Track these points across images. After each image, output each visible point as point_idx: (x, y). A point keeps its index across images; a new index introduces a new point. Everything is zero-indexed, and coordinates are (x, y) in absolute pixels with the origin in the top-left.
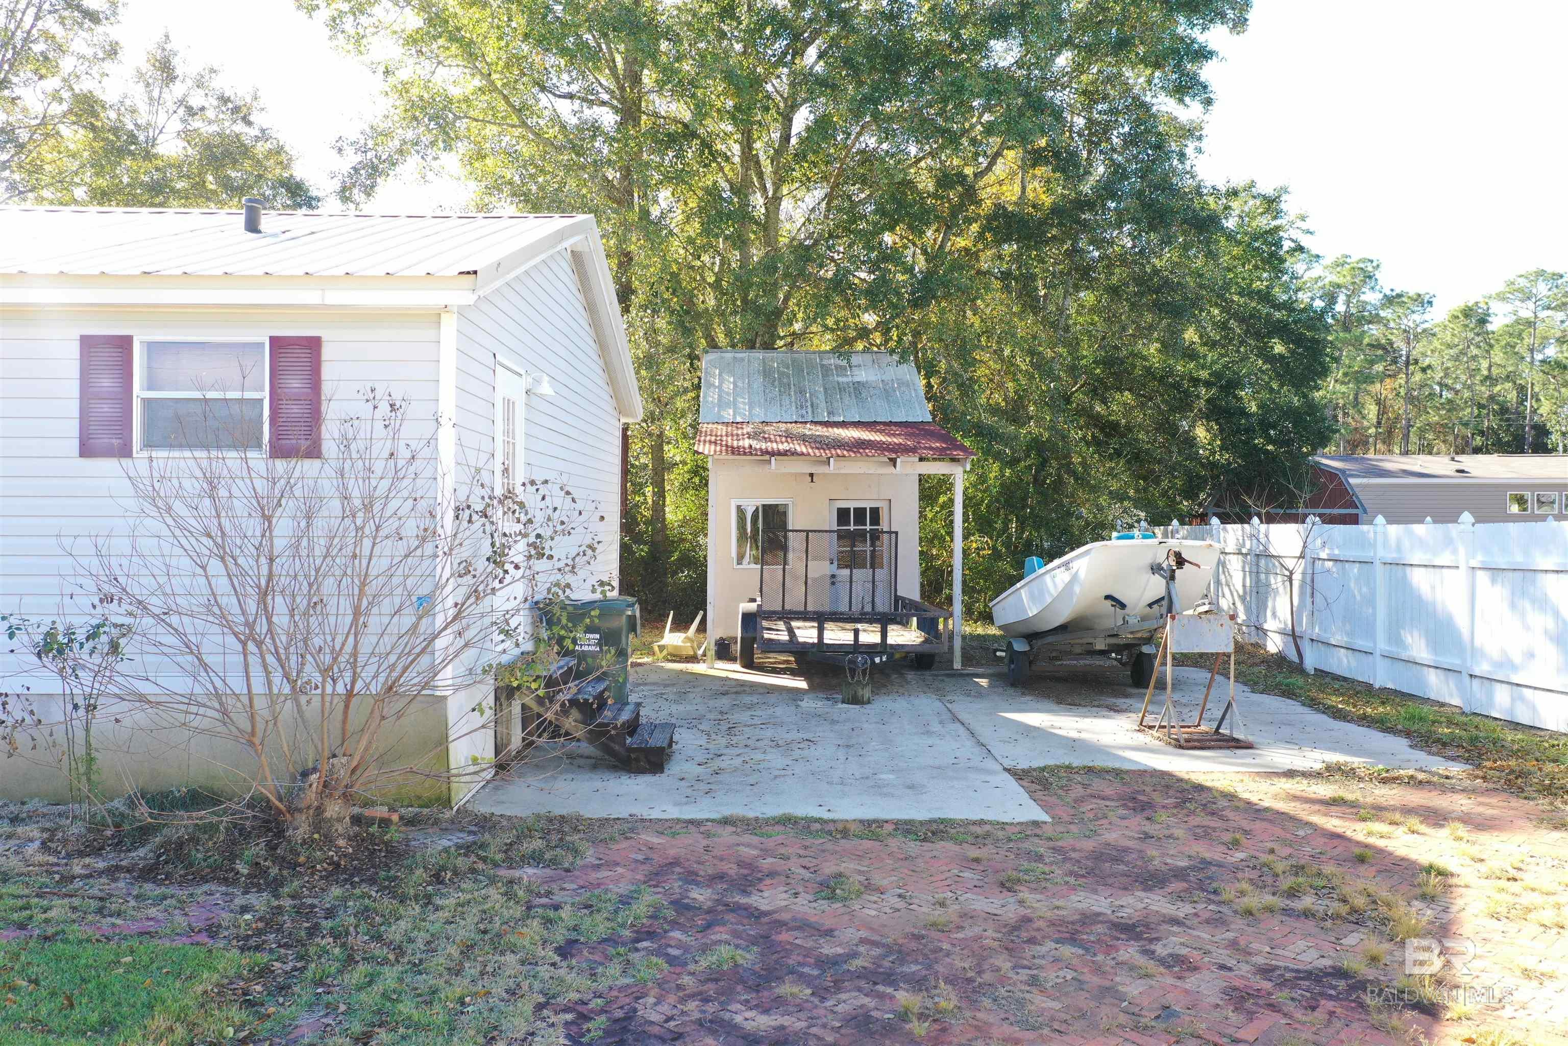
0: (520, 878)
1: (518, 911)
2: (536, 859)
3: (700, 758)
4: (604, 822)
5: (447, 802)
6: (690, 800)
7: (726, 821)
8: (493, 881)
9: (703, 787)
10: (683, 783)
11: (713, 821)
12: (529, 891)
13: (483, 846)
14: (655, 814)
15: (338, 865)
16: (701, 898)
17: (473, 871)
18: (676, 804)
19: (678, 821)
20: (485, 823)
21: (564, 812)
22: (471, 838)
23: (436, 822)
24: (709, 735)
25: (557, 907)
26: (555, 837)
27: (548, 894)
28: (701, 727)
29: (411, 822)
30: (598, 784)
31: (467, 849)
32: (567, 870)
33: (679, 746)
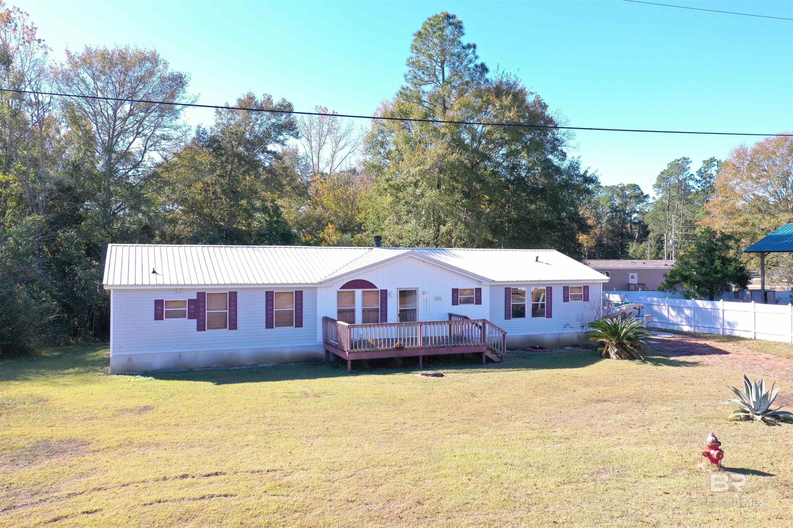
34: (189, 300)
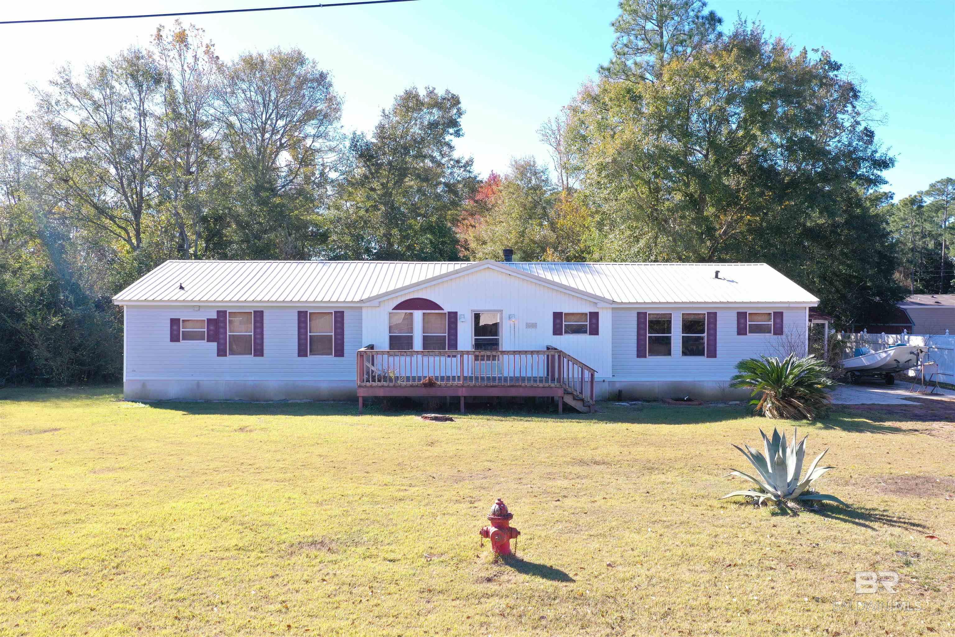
34: (209, 320)
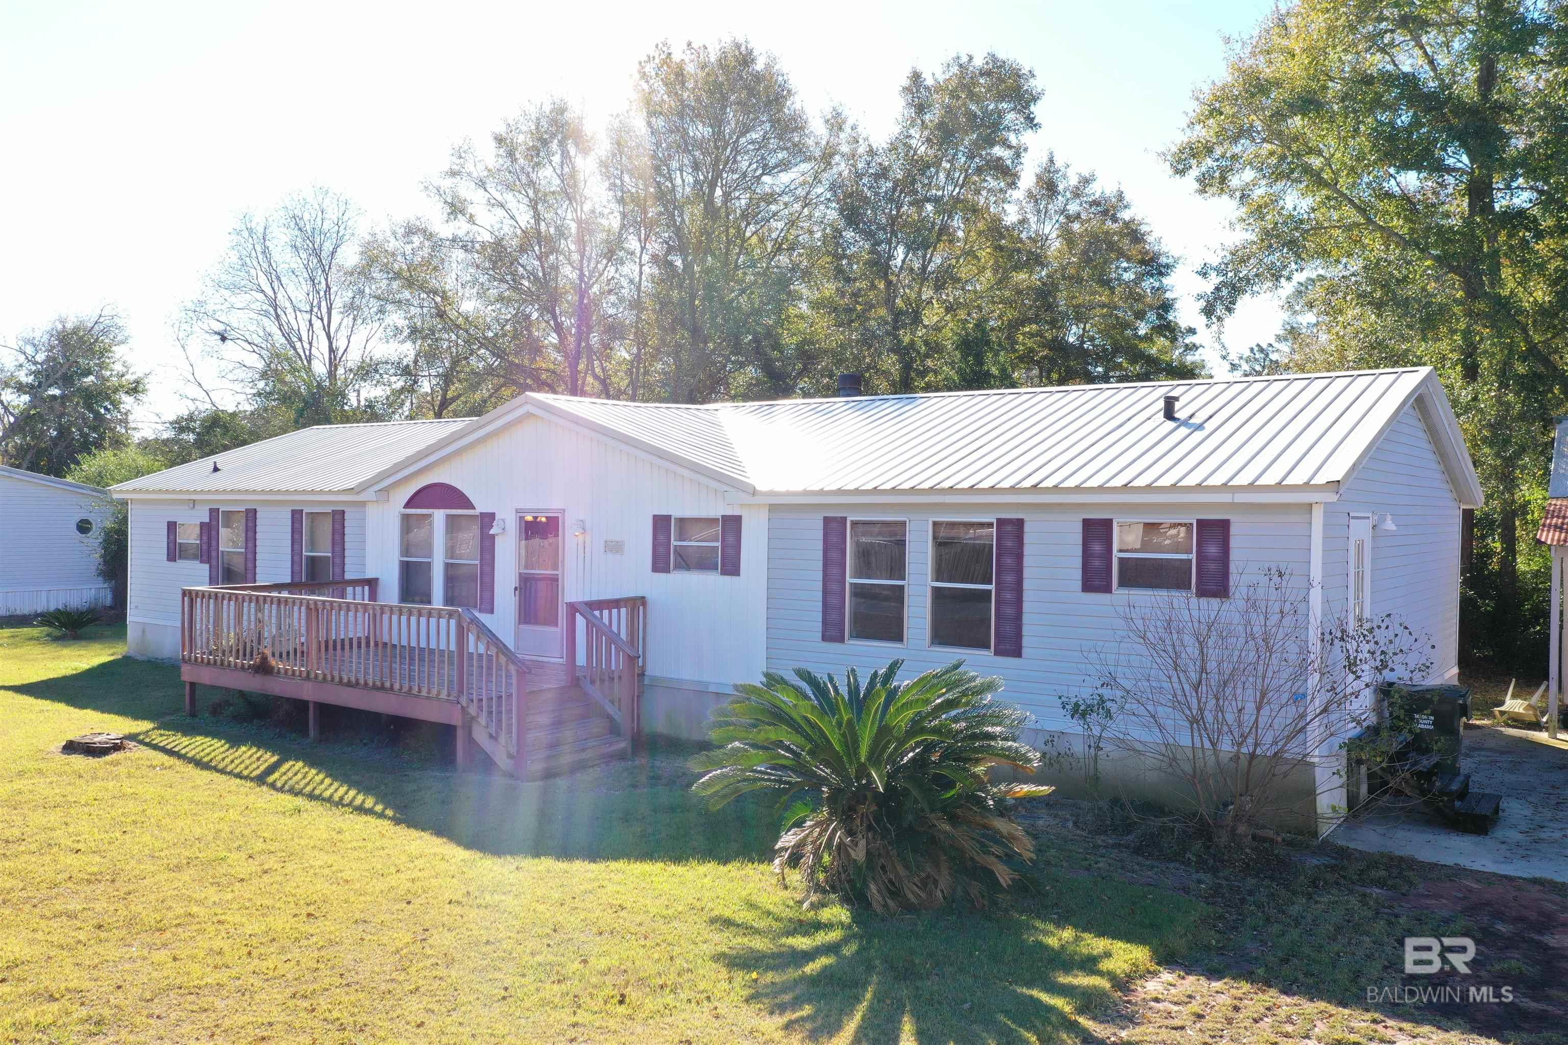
0: (1371, 894)
1: (1370, 914)
2: (1381, 883)
3: (1523, 828)
4: (1434, 866)
5: (1315, 834)
6: (1507, 860)
7: (1535, 881)
8: (1351, 892)
9: (1521, 852)
10: (1503, 846)
11: (1525, 879)
12: (1376, 901)
13: (1344, 868)
14: (1476, 866)
15: (1248, 865)
16: (1504, 930)
17: (1337, 883)
18: (1496, 862)
19: (1494, 874)
20: (1343, 853)
21: (1401, 853)
22: (1333, 862)
23: (1307, 847)
24: (1536, 807)
25: (1397, 916)
26: (1395, 872)
27: (1390, 907)
28: (1530, 799)
29: (1290, 844)
30: (1430, 837)
31: (1333, 868)
32: (1403, 895)
33: (1505, 814)
34: (201, 525)
